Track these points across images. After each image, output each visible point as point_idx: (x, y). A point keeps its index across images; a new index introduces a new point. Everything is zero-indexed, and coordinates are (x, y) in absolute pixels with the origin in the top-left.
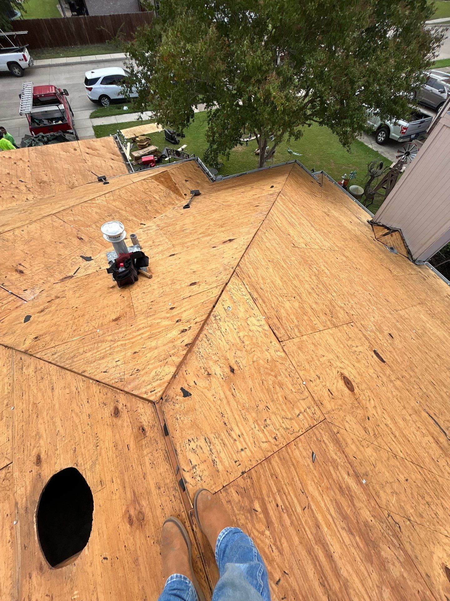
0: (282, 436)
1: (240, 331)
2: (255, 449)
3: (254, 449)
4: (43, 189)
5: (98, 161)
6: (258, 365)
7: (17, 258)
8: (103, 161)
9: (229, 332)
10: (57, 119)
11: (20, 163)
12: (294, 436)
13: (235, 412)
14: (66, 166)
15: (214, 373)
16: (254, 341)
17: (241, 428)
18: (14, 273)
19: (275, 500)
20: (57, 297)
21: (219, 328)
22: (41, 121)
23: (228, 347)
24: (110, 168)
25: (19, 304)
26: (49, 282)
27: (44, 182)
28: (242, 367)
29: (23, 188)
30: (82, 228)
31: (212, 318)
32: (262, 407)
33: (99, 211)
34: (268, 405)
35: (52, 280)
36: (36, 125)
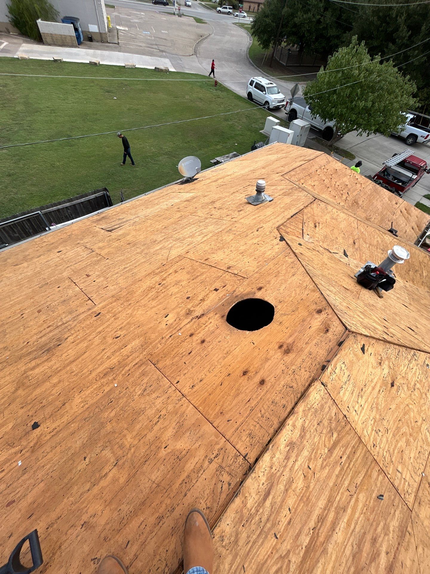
0: (378, 453)
1: (420, 384)
2: (361, 425)
3: (360, 423)
4: (352, 206)
5: (402, 221)
6: (408, 411)
7: (321, 220)
8: (405, 224)
9: (413, 372)
10: (400, 181)
11: (358, 185)
12: (384, 469)
13: (371, 396)
14: (379, 207)
15: (383, 368)
16: (422, 401)
17: (366, 406)
18: (313, 224)
19: (343, 454)
20: (318, 251)
21: (410, 361)
22: (389, 175)
23: (403, 375)
24: (404, 231)
25: (300, 236)
26: (319, 243)
27: (357, 203)
28: (399, 393)
29: (344, 197)
30: (361, 239)
31: (412, 352)
32: (385, 423)
33: (380, 242)
34: (389, 431)
35: (321, 244)
36: (382, 175)
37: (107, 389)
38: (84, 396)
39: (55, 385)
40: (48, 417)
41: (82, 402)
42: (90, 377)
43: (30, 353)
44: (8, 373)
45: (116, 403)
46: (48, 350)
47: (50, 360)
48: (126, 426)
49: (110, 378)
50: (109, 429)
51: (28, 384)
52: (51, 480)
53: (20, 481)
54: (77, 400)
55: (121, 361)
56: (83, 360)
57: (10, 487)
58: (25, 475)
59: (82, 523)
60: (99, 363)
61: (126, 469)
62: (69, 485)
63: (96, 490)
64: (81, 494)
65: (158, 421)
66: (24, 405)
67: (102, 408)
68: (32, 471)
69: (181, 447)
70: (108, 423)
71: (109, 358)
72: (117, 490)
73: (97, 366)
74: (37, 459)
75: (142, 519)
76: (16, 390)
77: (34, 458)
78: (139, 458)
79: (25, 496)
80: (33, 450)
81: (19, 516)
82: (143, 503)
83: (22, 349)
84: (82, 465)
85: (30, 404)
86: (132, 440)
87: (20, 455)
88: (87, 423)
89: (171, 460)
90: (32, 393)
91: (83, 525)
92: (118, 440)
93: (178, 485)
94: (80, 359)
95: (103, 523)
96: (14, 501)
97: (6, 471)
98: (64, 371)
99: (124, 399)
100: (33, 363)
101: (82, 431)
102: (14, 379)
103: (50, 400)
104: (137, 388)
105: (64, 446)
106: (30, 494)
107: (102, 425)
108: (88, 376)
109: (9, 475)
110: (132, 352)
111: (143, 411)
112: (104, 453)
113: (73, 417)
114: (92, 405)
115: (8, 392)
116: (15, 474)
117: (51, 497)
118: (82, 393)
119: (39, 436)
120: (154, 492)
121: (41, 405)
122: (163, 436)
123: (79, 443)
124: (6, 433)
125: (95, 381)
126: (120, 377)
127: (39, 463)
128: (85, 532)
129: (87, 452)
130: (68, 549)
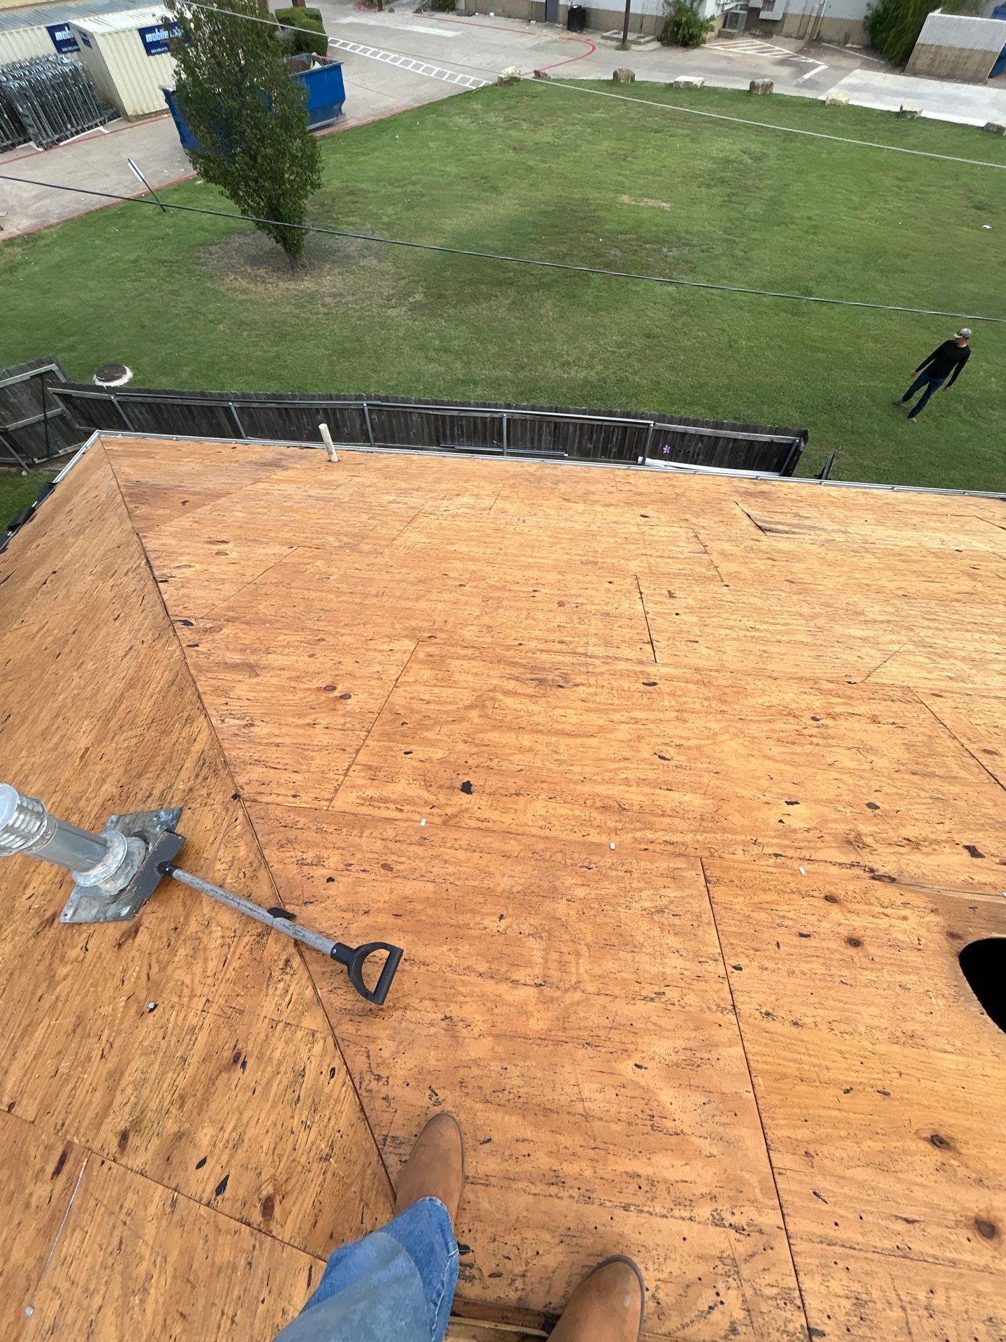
37: (594, 837)
38: (552, 812)
39: (521, 750)
40: (488, 791)
41: (545, 819)
42: (579, 787)
43: (514, 664)
44: (474, 671)
45: (596, 878)
46: (541, 681)
47: (535, 699)
48: (589, 939)
49: (610, 823)
50: (560, 910)
51: (489, 711)
52: (444, 895)
53: (411, 848)
54: (539, 807)
55: (647, 810)
56: (582, 745)
57: (398, 845)
58: (421, 848)
59: (448, 1015)
60: (607, 775)
61: (550, 1014)
62: (461, 932)
63: (490, 987)
64: (468, 968)
65: (652, 1000)
66: (470, 740)
67: (569, 862)
68: (431, 852)
69: (668, 1105)
70: (564, 901)
71: (627, 782)
72: (519, 1030)
73: (599, 778)
74: (444, 841)
75: (529, 1134)
76: (471, 707)
77: (442, 835)
78: (582, 1024)
79: (405, 877)
80: (448, 821)
81: (387, 897)
82: (547, 1111)
83: (509, 648)
84: (492, 923)
85: (477, 745)
86: (586, 977)
87: (428, 810)
88: (533, 862)
89: (634, 1103)
90: (487, 731)
91: (446, 1018)
92: (564, 949)
93: (621, 1169)
94: (579, 741)
95: (474, 1054)
96: (391, 870)
97: (404, 815)
98: (544, 739)
99: (613, 887)
100: (511, 685)
101: (520, 868)
102: (478, 686)
103: (503, 768)
104: (649, 893)
105: (483, 862)
106: (414, 883)
107: (553, 893)
108: (576, 783)
109: (406, 825)
110: (674, 813)
111: (636, 948)
112: (531, 942)
113: (521, 830)
114: (557, 840)
115: (461, 700)
116: (410, 832)
117: (432, 921)
118: (552, 804)
119: (463, 808)
120: (572, 1119)
121: (489, 763)
122: (647, 1039)
123: (505, 883)
124: (429, 760)
125: (582, 801)
126: (627, 838)
127: (443, 849)
128: (442, 1031)
129: (510, 910)
130: (412, 1027)
